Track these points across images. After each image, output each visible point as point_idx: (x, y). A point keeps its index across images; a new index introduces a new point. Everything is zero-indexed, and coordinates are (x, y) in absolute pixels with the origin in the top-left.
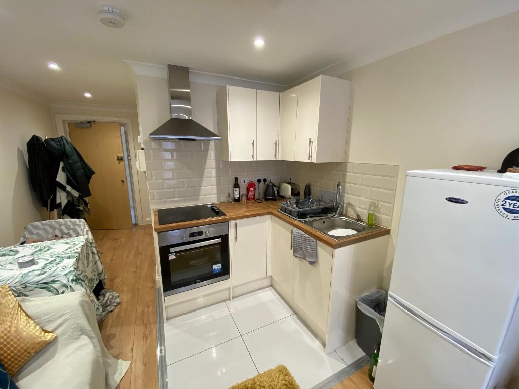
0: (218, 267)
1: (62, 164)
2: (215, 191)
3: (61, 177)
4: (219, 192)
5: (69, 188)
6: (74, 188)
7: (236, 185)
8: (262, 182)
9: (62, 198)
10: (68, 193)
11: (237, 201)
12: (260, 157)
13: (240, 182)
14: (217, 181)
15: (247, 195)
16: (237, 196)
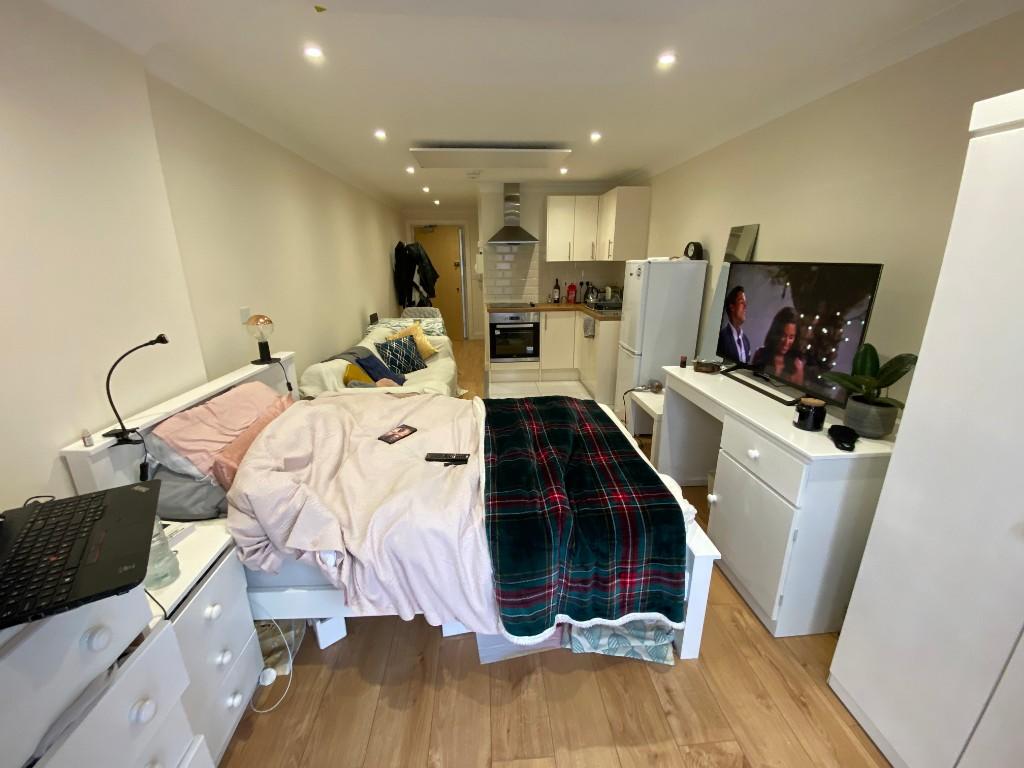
0: (530, 349)
1: (417, 267)
2: (537, 292)
3: (416, 279)
4: (540, 293)
5: (421, 289)
6: (425, 289)
7: (557, 287)
8: (585, 285)
9: (416, 297)
10: (421, 293)
11: (557, 302)
12: (577, 258)
13: (562, 284)
14: (539, 281)
15: (567, 298)
16: (557, 297)
